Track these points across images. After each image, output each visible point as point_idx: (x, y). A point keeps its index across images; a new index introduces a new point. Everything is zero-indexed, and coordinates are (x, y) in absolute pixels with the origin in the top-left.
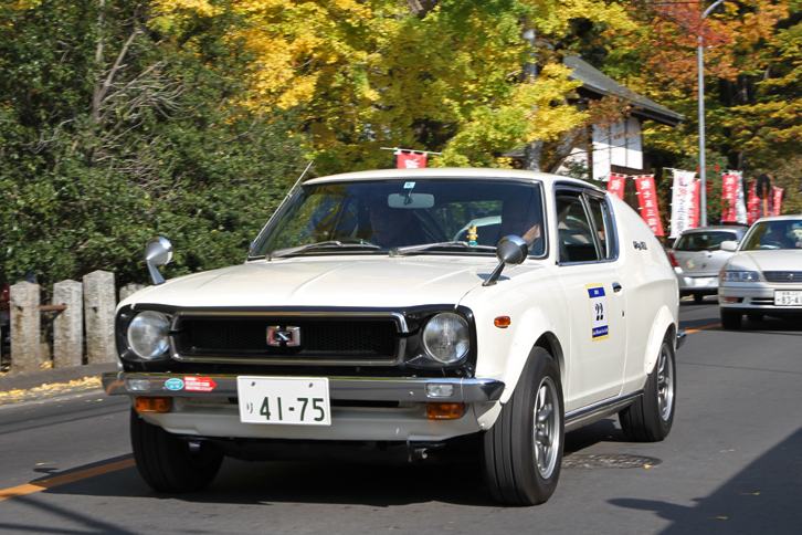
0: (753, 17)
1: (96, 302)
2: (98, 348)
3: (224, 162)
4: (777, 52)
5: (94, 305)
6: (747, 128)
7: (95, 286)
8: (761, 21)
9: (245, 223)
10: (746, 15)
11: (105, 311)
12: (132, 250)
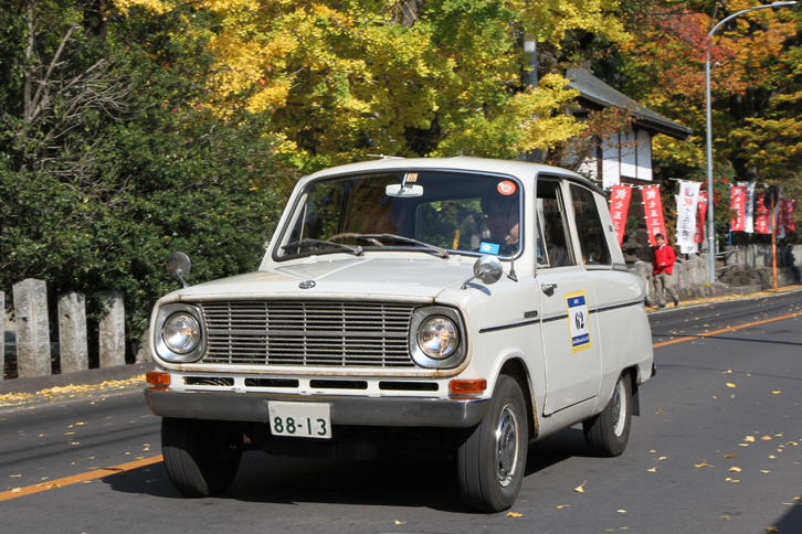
0: (763, 34)
1: (26, 312)
2: (28, 360)
3: (178, 166)
4: (788, 68)
5: (24, 315)
6: (755, 142)
7: (24, 295)
8: (770, 39)
9: (202, 230)
10: (756, 33)
11: (36, 322)
12: (66, 256)
